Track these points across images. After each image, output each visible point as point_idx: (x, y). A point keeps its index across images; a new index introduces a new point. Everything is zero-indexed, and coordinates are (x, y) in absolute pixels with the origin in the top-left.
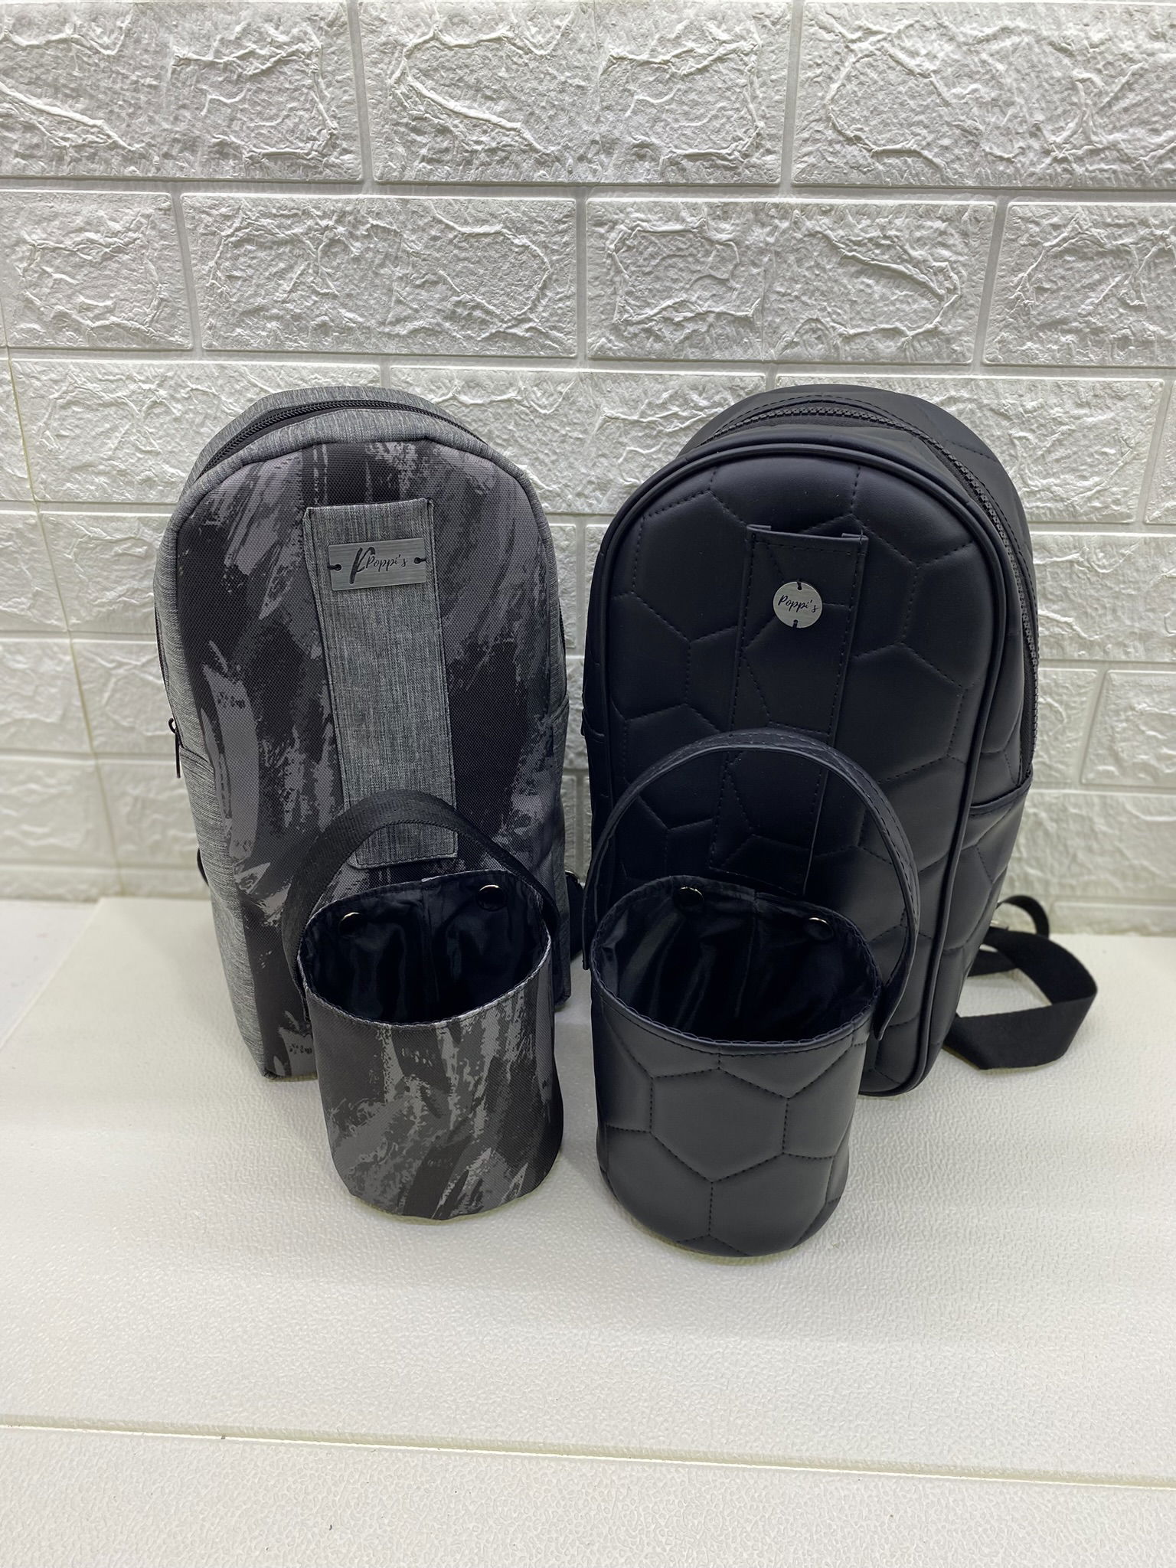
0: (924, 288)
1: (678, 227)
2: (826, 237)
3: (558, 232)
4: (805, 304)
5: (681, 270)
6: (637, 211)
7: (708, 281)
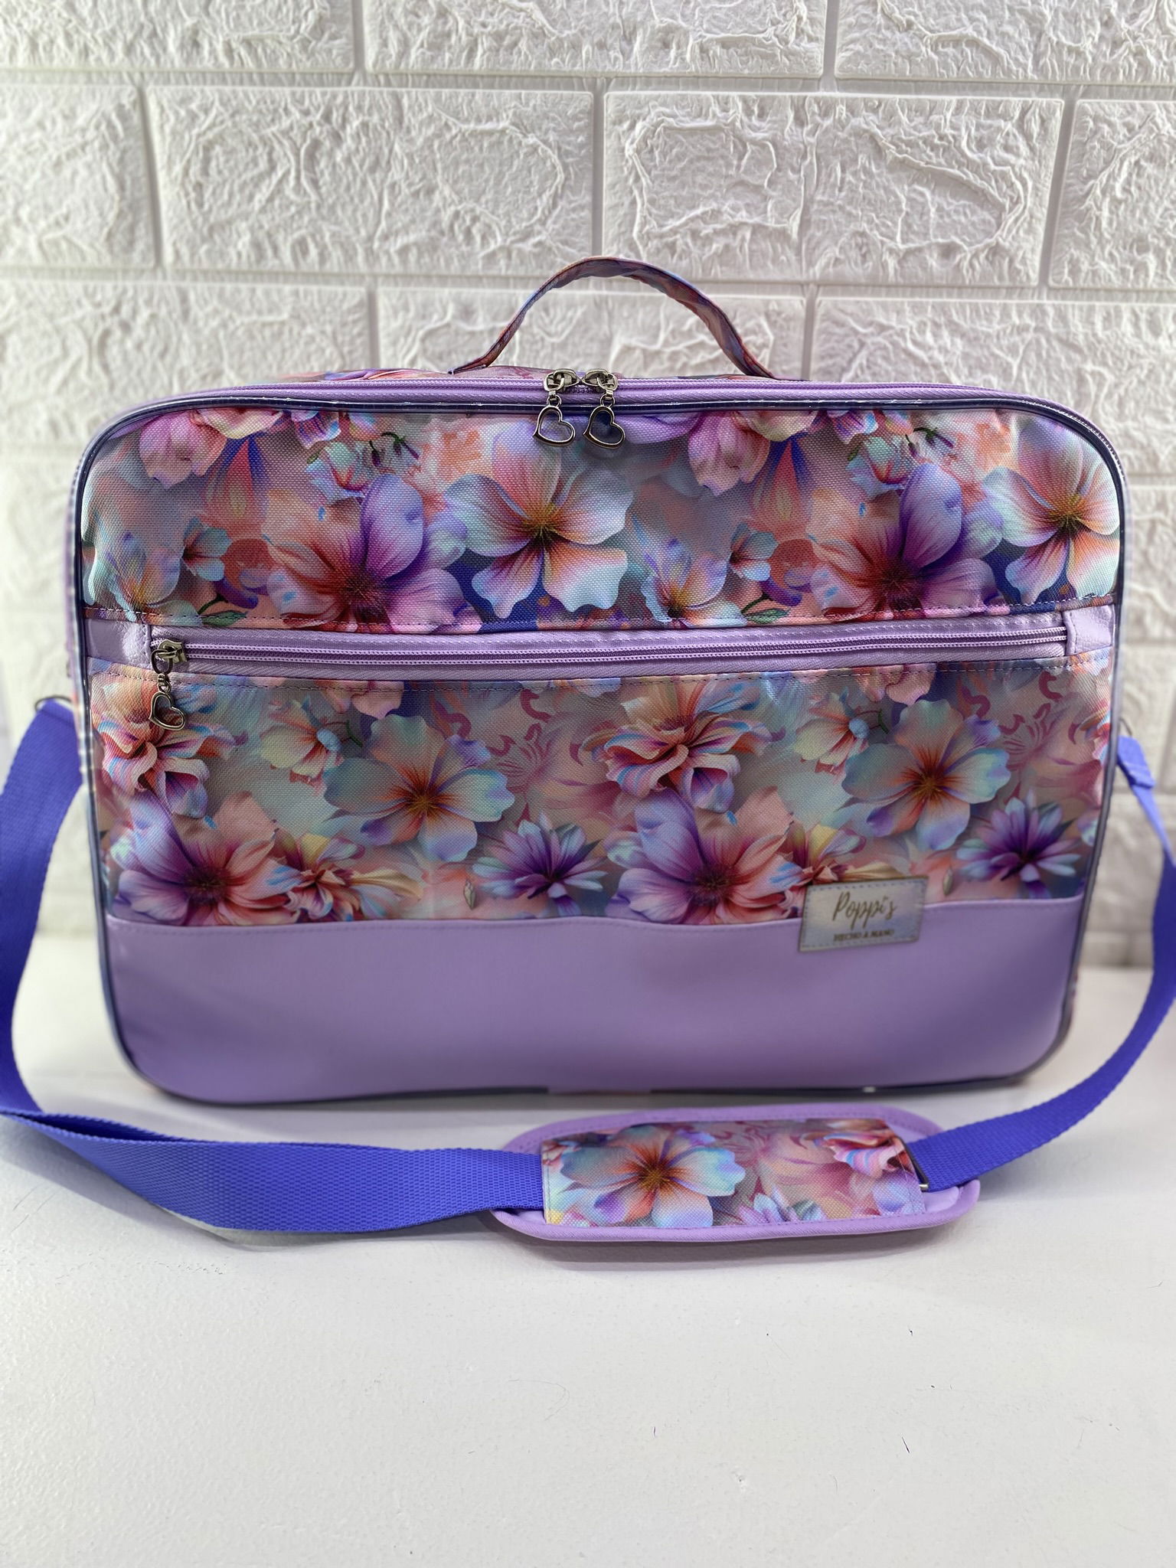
0: (980, 197)
1: (709, 123)
2: (873, 138)
3: (572, 131)
4: (850, 214)
5: (710, 174)
6: (664, 104)
7: (739, 189)
